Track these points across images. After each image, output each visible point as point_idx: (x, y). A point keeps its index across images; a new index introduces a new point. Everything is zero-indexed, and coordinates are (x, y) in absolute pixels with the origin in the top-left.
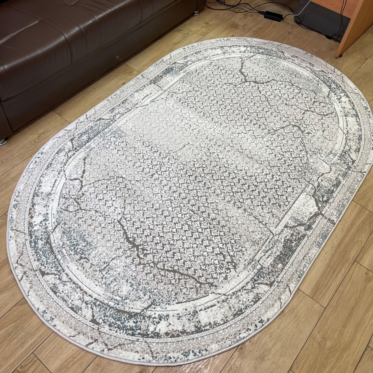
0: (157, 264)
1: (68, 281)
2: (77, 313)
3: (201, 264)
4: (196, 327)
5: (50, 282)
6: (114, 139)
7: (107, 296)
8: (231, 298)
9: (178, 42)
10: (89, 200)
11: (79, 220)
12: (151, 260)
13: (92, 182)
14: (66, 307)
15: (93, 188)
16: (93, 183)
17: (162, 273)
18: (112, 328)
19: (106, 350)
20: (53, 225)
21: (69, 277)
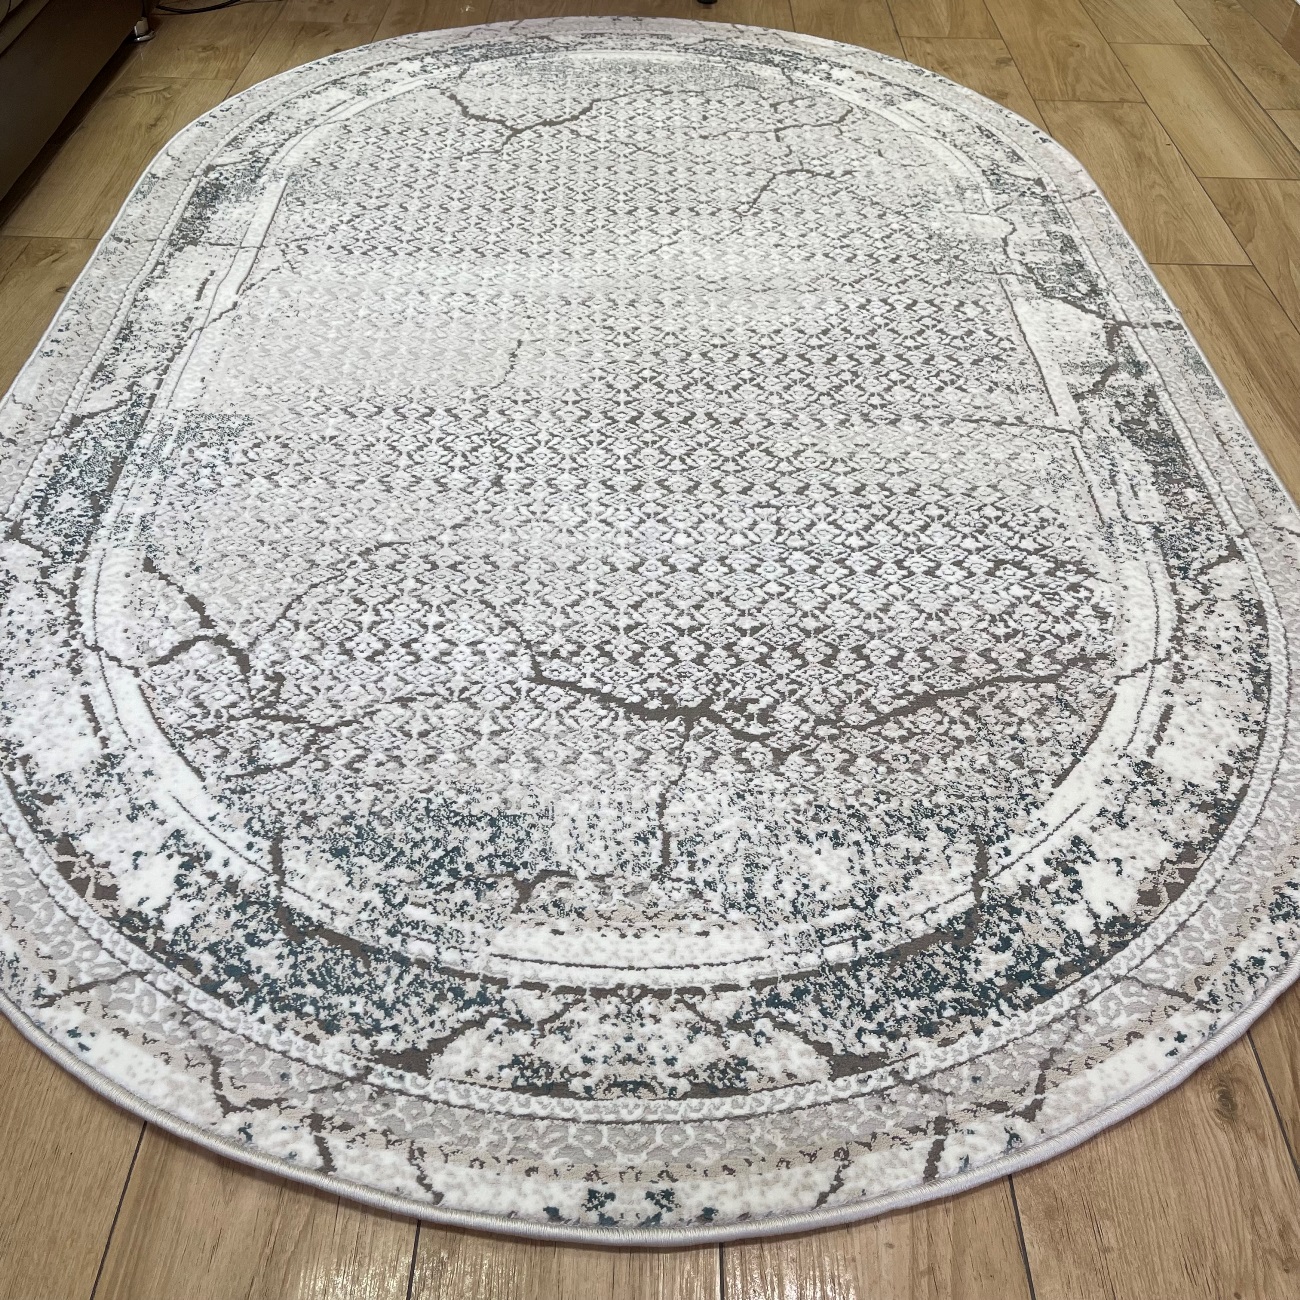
0: (842, 719)
1: (567, 1007)
2: (745, 1092)
3: (984, 625)
4: (1203, 807)
5: (485, 1067)
6: (213, 451)
7: (791, 940)
8: (1185, 658)
9: (158, 119)
10: (324, 681)
11: (357, 771)
12: (804, 721)
13: (271, 619)
14: (673, 1104)
15: (302, 634)
16: (284, 616)
17: (891, 730)
18: (944, 1032)
19: (1020, 1125)
20: (252, 855)
21: (553, 986)
